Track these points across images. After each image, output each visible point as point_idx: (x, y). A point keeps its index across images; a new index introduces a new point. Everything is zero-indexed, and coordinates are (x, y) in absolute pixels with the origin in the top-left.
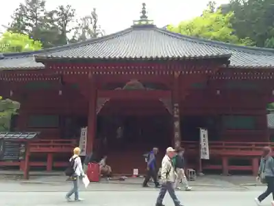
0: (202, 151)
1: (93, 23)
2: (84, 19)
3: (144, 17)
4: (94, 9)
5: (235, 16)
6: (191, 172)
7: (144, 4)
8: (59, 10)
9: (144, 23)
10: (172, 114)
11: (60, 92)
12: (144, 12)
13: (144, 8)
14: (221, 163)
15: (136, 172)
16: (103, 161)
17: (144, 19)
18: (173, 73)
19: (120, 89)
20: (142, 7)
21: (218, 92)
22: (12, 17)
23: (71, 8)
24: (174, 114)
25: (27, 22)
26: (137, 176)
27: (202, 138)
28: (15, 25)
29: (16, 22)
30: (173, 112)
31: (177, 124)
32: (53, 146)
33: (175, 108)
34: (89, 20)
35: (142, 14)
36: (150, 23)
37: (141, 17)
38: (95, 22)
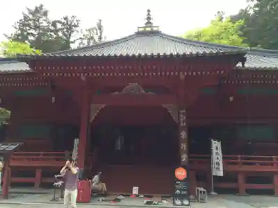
0: (214, 166)
1: (99, 34)
2: (89, 30)
3: (149, 23)
4: (100, 21)
5: (245, 23)
6: (201, 192)
7: (149, 11)
8: (63, 21)
9: (148, 29)
10: (177, 121)
11: (53, 99)
12: (149, 18)
13: (149, 14)
14: (236, 181)
15: (135, 190)
16: (96, 178)
17: (148, 25)
18: (179, 74)
19: (118, 93)
20: (147, 13)
21: (231, 99)
22: (16, 28)
23: (76, 19)
24: (180, 123)
25: (30, 32)
26: (137, 196)
27: (214, 151)
28: (18, 35)
29: (20, 32)
30: (179, 120)
31: (183, 135)
32: (43, 160)
33: (181, 116)
34: (95, 31)
35: (147, 21)
36: (155, 29)
37: (146, 24)
38: (101, 33)
